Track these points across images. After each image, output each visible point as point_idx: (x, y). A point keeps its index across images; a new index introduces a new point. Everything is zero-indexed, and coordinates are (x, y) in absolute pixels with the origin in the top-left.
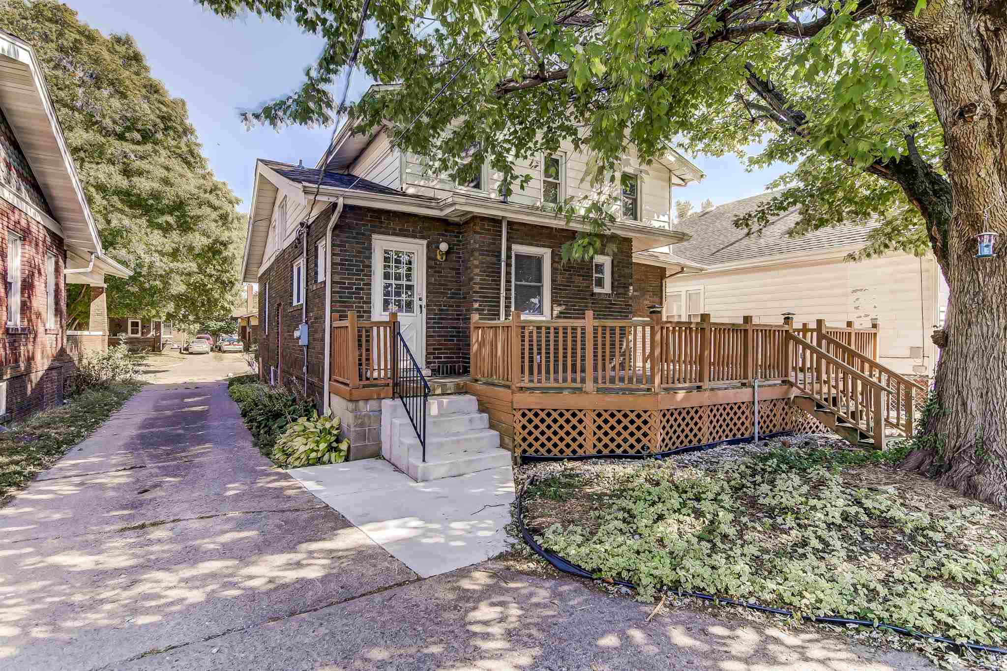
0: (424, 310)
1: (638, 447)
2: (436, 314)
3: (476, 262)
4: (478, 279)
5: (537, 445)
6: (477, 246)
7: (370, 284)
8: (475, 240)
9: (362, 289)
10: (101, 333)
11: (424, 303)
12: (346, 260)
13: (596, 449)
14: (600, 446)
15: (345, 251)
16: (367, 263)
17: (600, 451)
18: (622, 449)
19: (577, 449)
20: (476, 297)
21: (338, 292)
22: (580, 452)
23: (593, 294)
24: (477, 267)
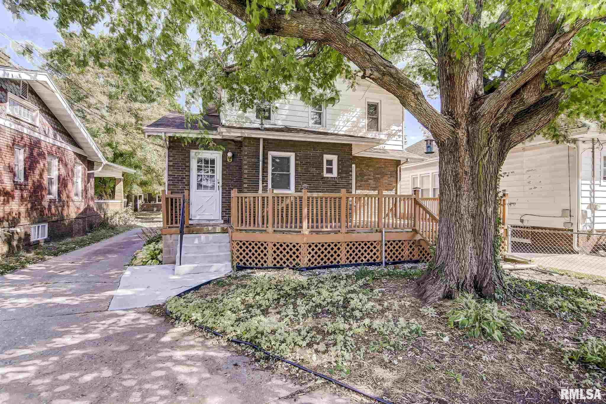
0: (221, 189)
1: (294, 263)
2: (227, 191)
3: (245, 162)
4: (246, 171)
5: (244, 260)
6: (246, 153)
7: (189, 176)
8: (246, 150)
9: (185, 178)
10: (120, 201)
11: (221, 184)
12: (176, 164)
13: (273, 264)
14: (275, 262)
15: (176, 159)
16: (187, 164)
17: (275, 265)
18: (280, 264)
19: (264, 263)
20: (245, 181)
21: (172, 180)
22: (265, 265)
23: (323, 178)
24: (246, 165)
